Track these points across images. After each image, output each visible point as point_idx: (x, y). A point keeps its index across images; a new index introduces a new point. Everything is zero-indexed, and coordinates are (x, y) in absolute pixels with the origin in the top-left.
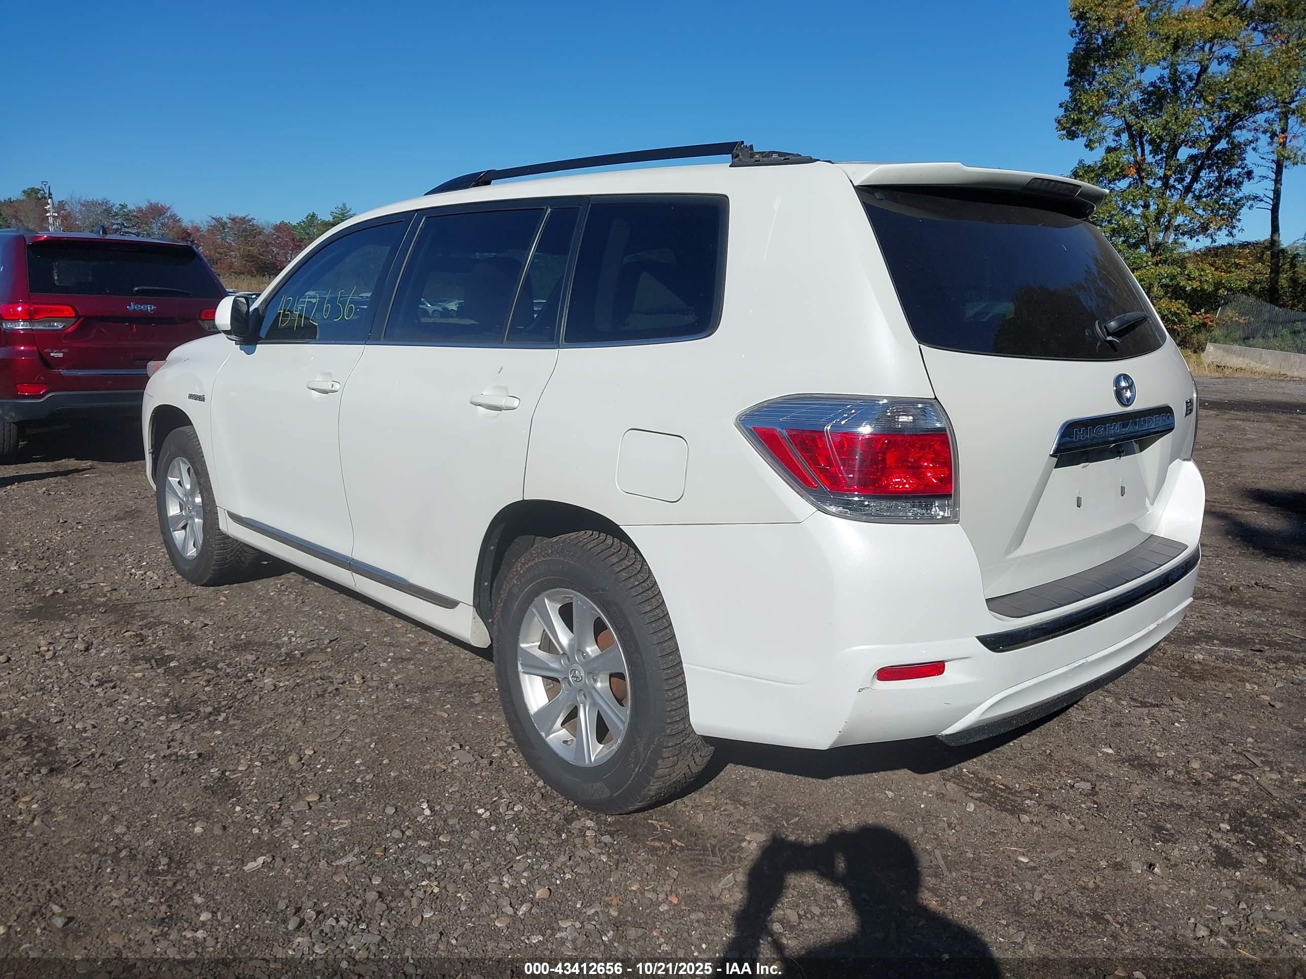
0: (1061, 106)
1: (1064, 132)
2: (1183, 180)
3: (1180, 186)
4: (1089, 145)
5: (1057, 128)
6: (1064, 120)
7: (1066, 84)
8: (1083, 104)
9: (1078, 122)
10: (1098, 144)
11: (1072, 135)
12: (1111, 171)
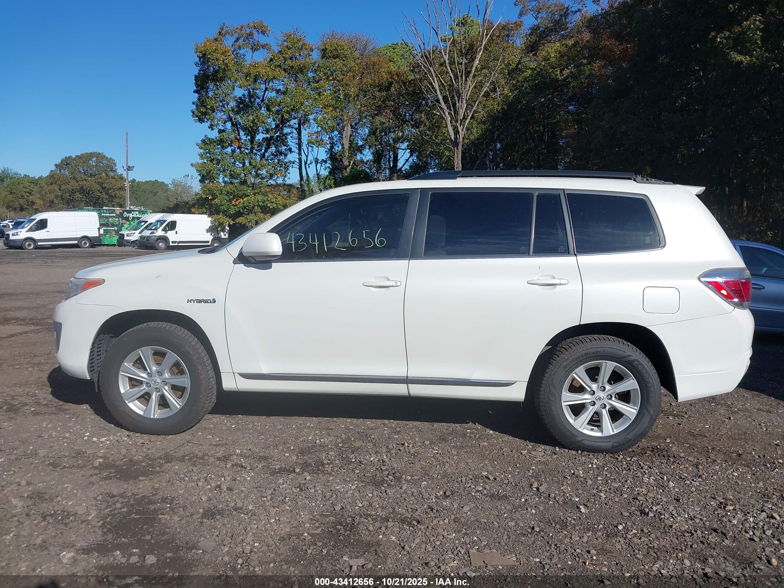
0: (193, 104)
1: (197, 118)
2: (261, 150)
3: (259, 153)
4: (211, 127)
5: (192, 116)
6: (196, 112)
7: (194, 92)
8: (208, 104)
9: (205, 114)
10: (215, 127)
11: (201, 120)
12: (226, 142)
